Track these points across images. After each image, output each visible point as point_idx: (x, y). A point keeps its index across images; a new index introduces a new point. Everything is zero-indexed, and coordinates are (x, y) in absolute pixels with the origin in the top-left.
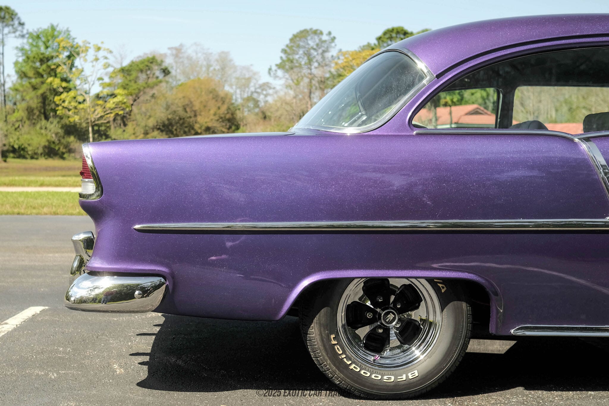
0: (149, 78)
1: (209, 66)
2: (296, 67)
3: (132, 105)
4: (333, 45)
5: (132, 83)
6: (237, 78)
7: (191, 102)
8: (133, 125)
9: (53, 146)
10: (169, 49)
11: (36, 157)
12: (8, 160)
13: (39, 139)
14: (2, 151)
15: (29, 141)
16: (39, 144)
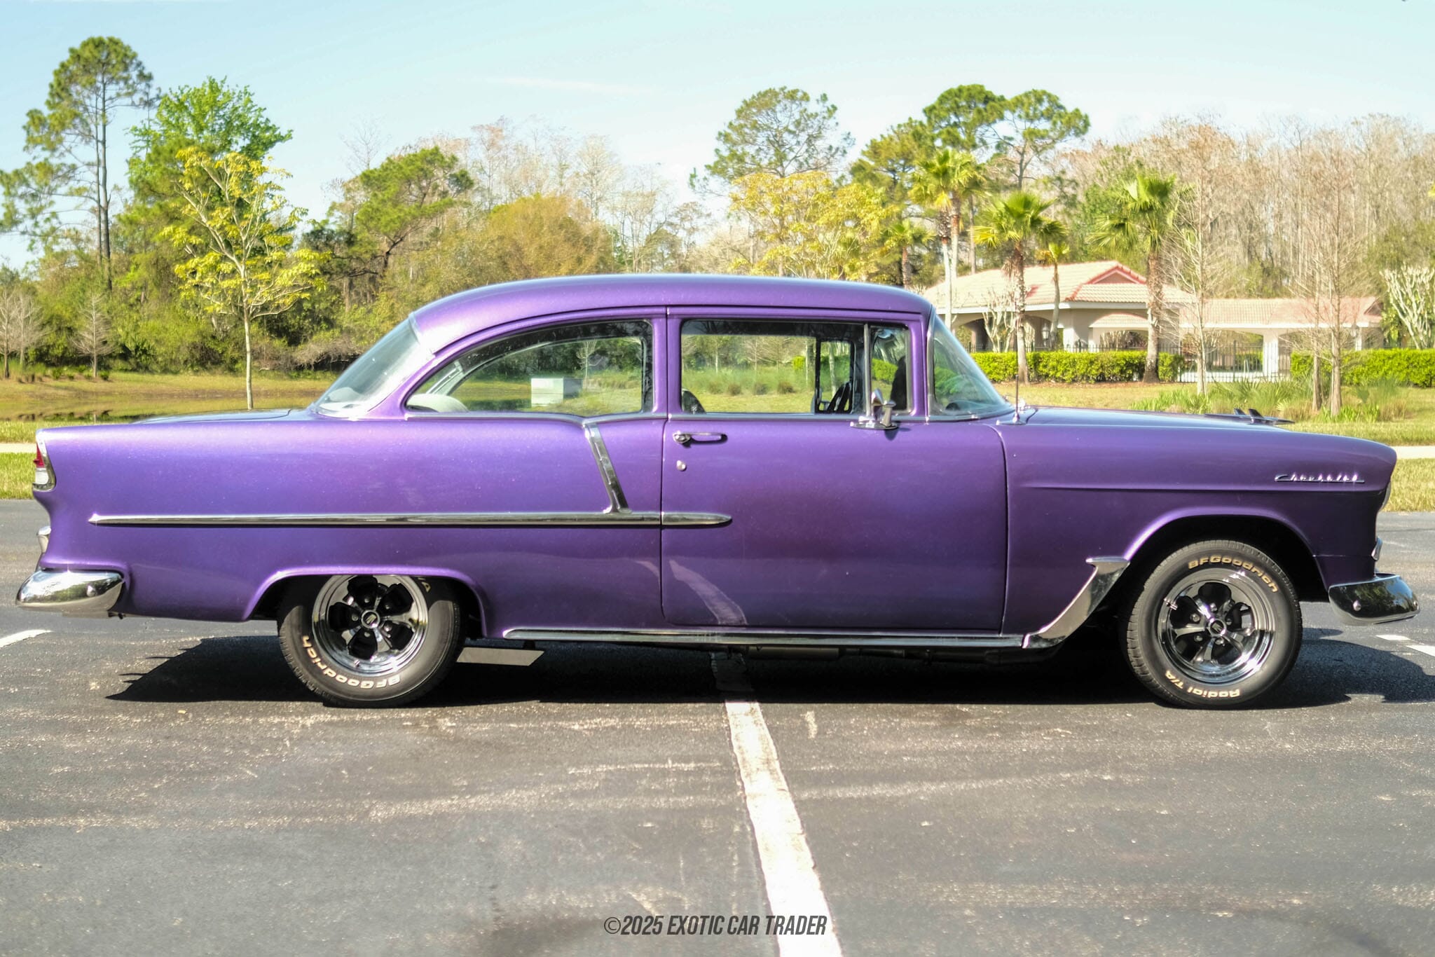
0: (425, 195)
1: (562, 166)
2: (750, 171)
3: (388, 253)
4: (831, 122)
5: (389, 208)
6: (626, 194)
7: (519, 249)
8: (388, 298)
9: (211, 345)
10: (474, 128)
11: (173, 368)
12: (112, 375)
13: (181, 330)
14: (98, 356)
15: (159, 333)
16: (181, 340)
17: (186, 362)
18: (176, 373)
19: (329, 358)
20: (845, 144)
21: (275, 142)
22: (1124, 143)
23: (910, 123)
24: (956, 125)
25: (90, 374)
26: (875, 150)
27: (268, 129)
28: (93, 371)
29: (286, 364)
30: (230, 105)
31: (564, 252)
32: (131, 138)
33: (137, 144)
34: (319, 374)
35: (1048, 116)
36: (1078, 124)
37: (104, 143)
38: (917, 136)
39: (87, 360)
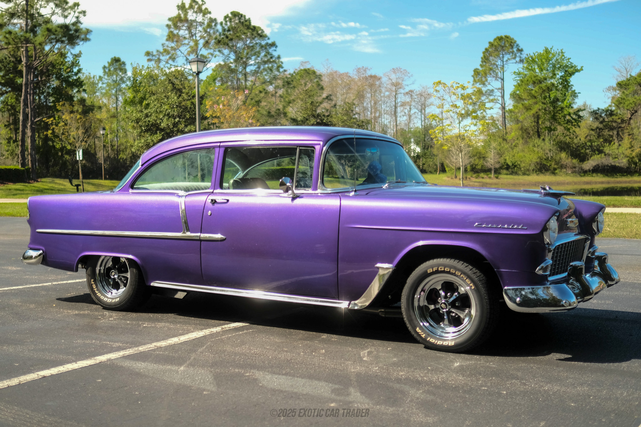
3: (630, 118)
5: (629, 97)
8: (629, 139)
9: (545, 162)
11: (527, 173)
12: (500, 176)
13: (531, 157)
14: (494, 168)
15: (522, 158)
16: (531, 161)
17: (533, 170)
18: (528, 175)
19: (599, 167)
21: (575, 72)
25: (491, 176)
27: (572, 67)
28: (492, 175)
29: (578, 170)
30: (555, 58)
32: (514, 76)
33: (516, 79)
34: (594, 175)
37: (503, 80)
39: (489, 170)
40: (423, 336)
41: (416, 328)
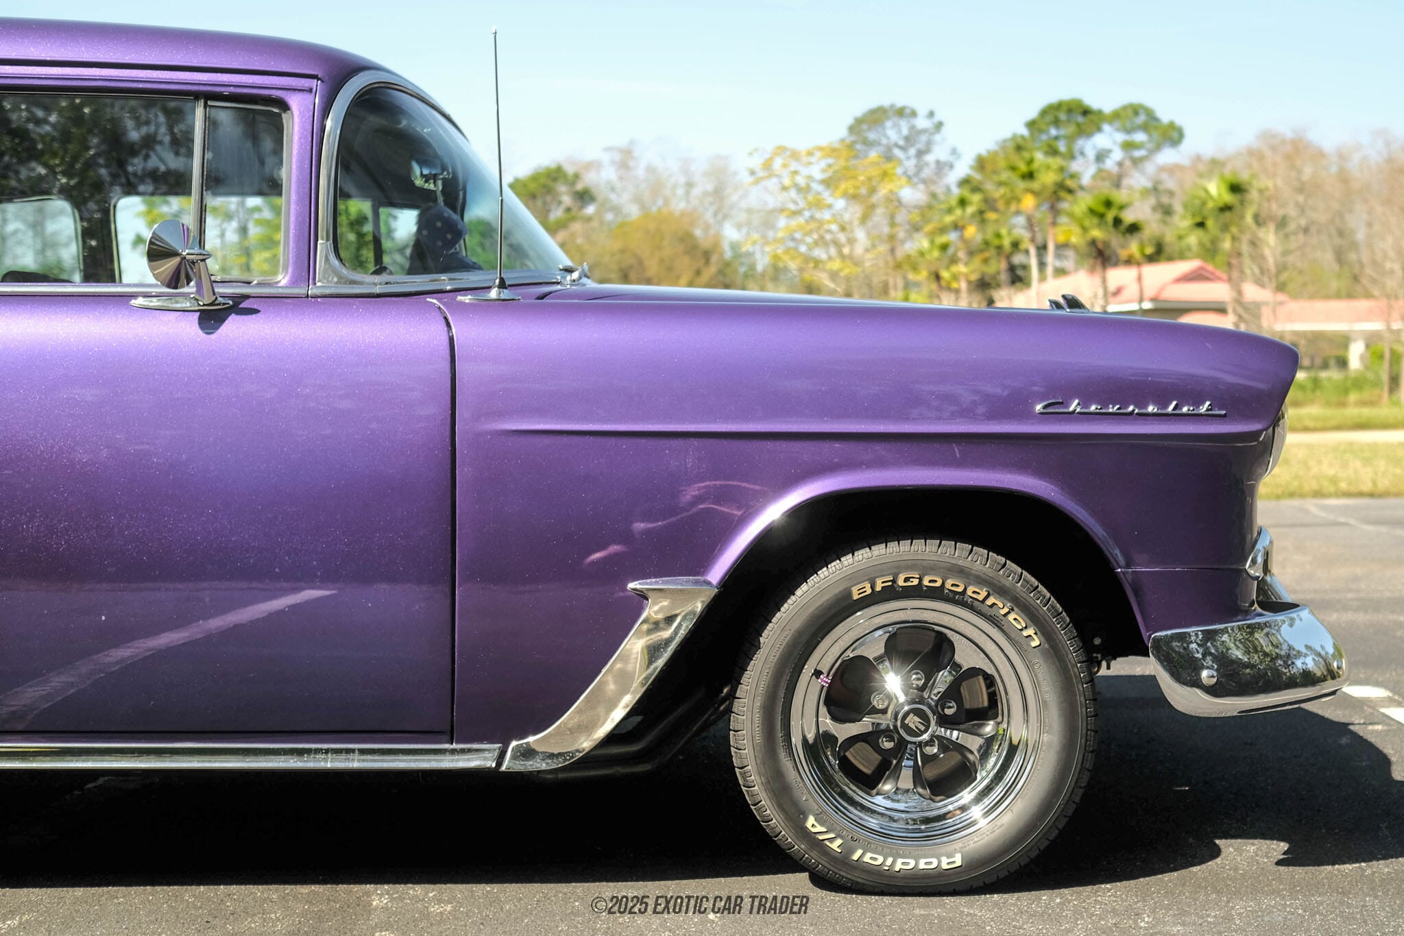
0: (548, 211)
1: (690, 185)
4: (937, 137)
6: (749, 211)
7: (641, 262)
10: (608, 149)
20: (951, 159)
22: (1220, 156)
23: (1014, 137)
24: (1056, 138)
26: (981, 164)
31: (685, 265)
35: (1145, 128)
36: (1172, 135)
38: (1019, 148)
40: (835, 845)
41: (806, 819)
